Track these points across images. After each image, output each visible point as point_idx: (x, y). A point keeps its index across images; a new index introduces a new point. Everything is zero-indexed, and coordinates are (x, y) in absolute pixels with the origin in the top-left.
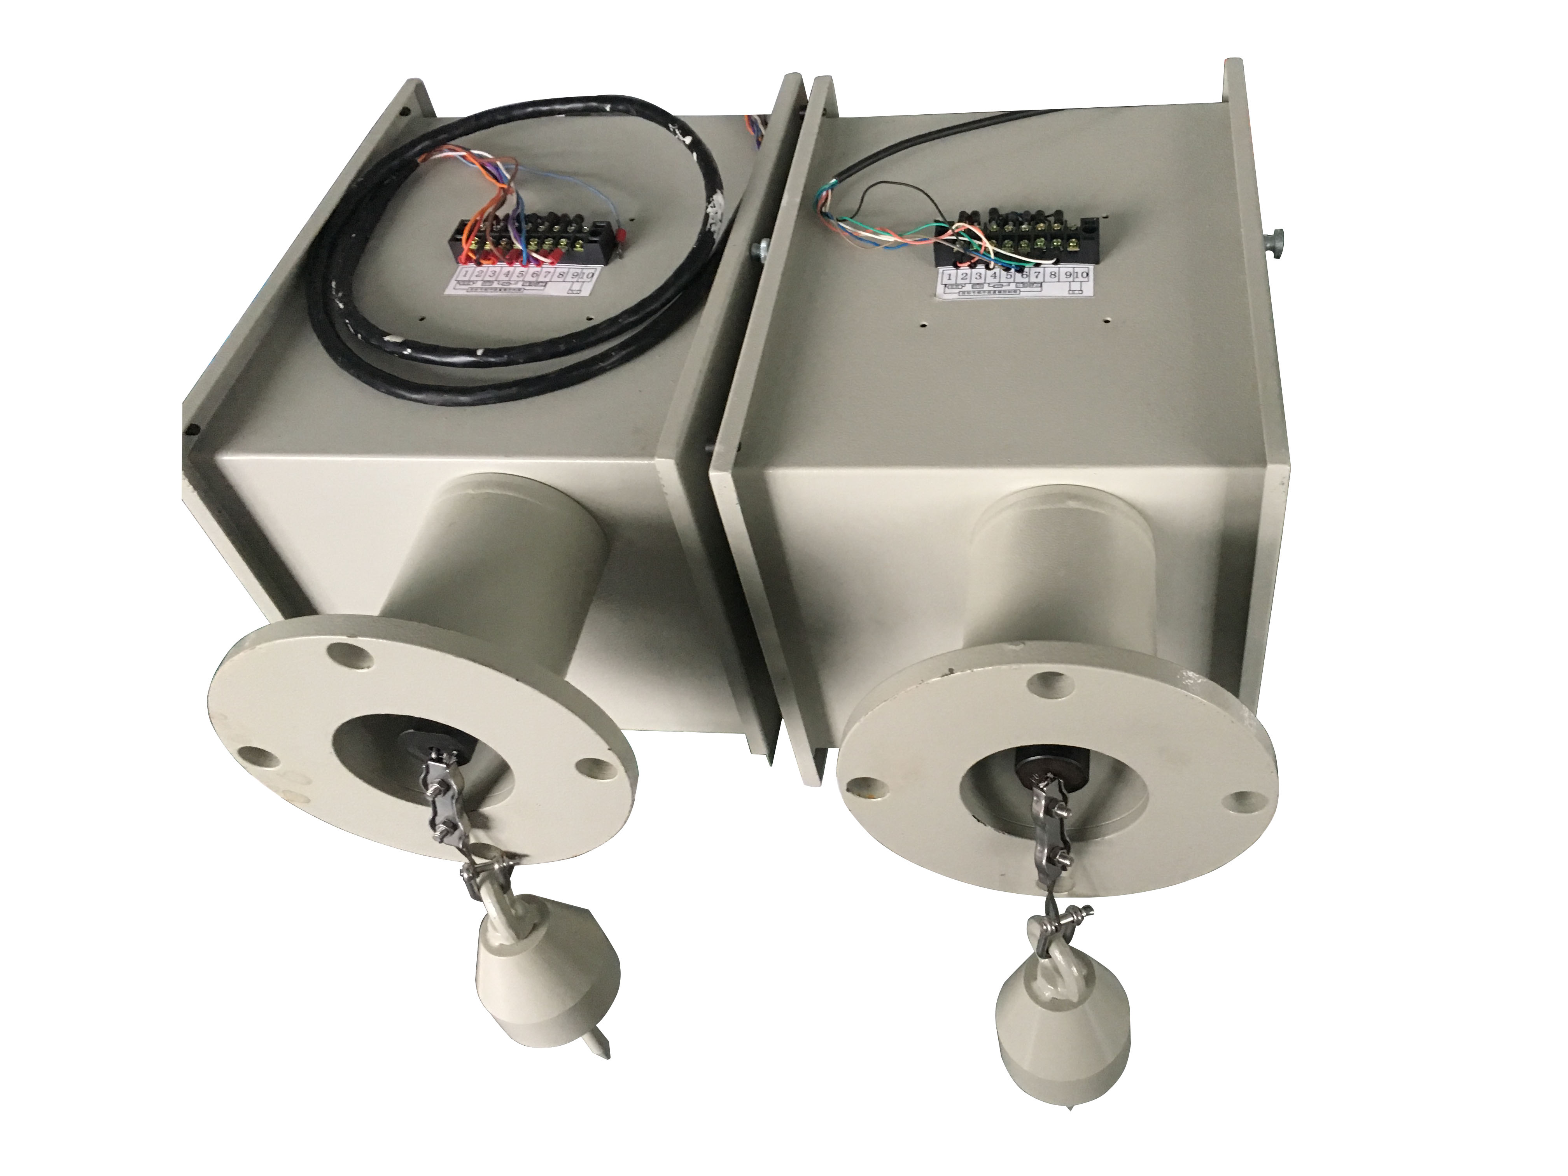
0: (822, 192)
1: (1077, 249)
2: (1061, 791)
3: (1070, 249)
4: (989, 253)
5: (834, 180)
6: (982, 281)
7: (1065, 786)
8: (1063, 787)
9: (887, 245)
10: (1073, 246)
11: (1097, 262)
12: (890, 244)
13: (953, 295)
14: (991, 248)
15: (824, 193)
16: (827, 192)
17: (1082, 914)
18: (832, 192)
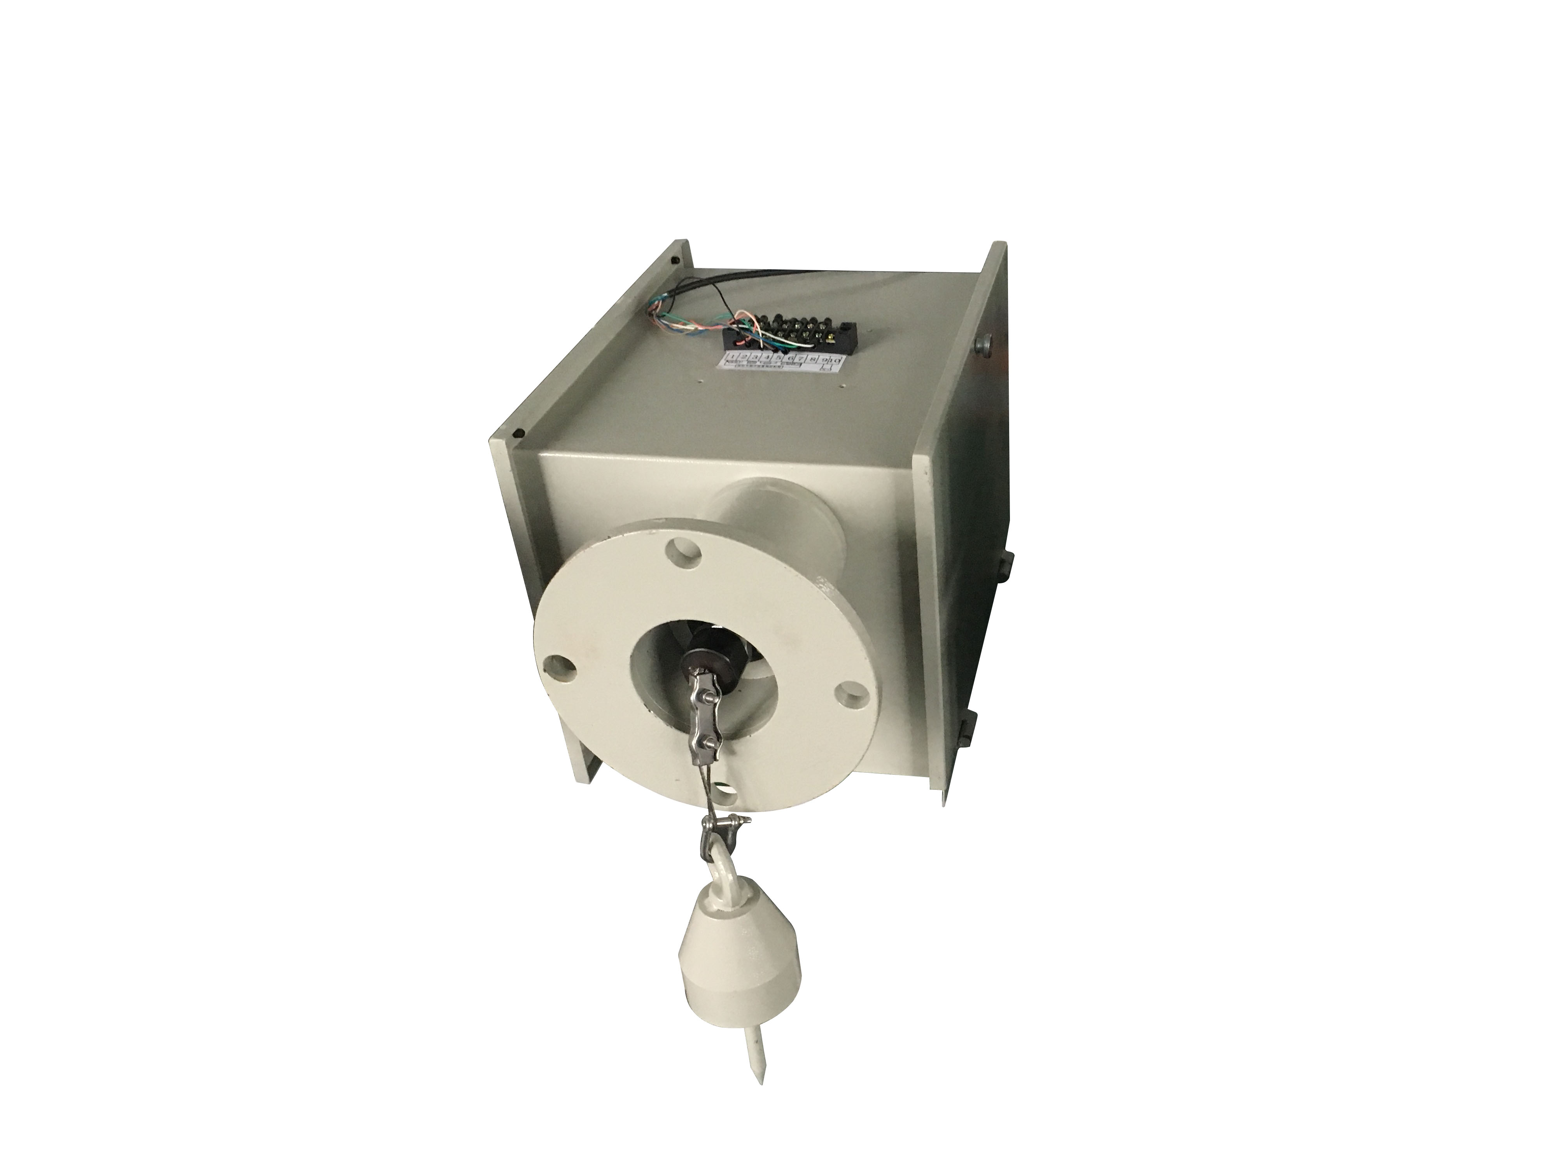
0: (655, 301)
1: (833, 342)
2: (714, 685)
3: (827, 341)
4: (759, 334)
5: (666, 294)
6: (757, 360)
7: (718, 682)
8: (716, 682)
9: (688, 332)
10: (830, 340)
11: (850, 353)
12: (690, 332)
13: (731, 366)
14: (760, 332)
15: (656, 302)
16: (659, 302)
17: (740, 821)
18: (662, 303)
